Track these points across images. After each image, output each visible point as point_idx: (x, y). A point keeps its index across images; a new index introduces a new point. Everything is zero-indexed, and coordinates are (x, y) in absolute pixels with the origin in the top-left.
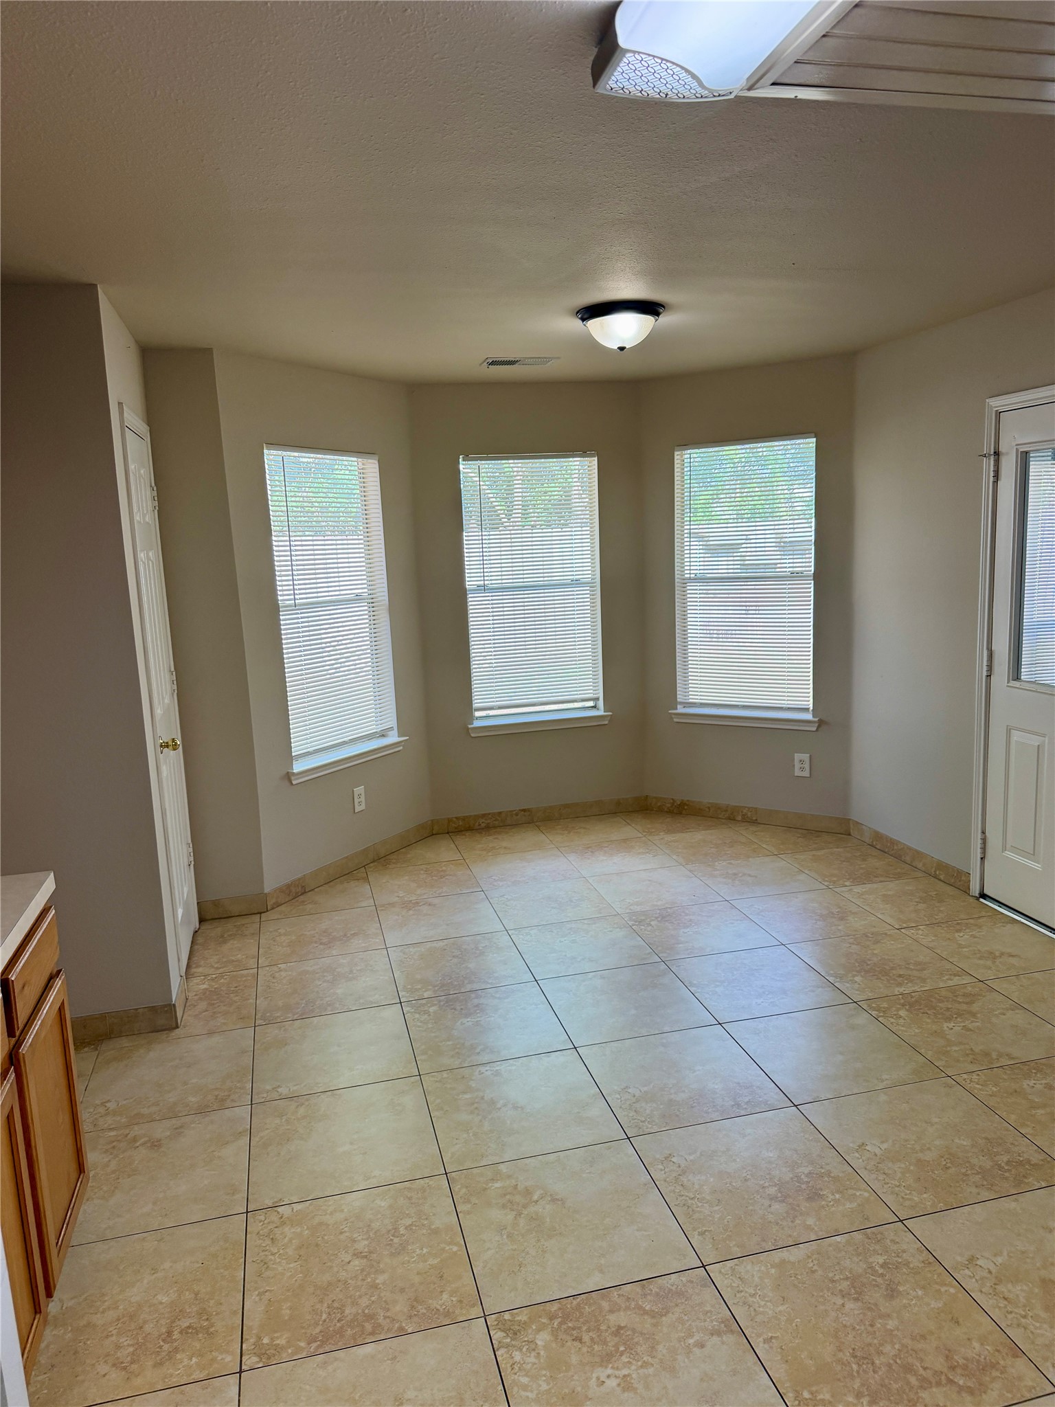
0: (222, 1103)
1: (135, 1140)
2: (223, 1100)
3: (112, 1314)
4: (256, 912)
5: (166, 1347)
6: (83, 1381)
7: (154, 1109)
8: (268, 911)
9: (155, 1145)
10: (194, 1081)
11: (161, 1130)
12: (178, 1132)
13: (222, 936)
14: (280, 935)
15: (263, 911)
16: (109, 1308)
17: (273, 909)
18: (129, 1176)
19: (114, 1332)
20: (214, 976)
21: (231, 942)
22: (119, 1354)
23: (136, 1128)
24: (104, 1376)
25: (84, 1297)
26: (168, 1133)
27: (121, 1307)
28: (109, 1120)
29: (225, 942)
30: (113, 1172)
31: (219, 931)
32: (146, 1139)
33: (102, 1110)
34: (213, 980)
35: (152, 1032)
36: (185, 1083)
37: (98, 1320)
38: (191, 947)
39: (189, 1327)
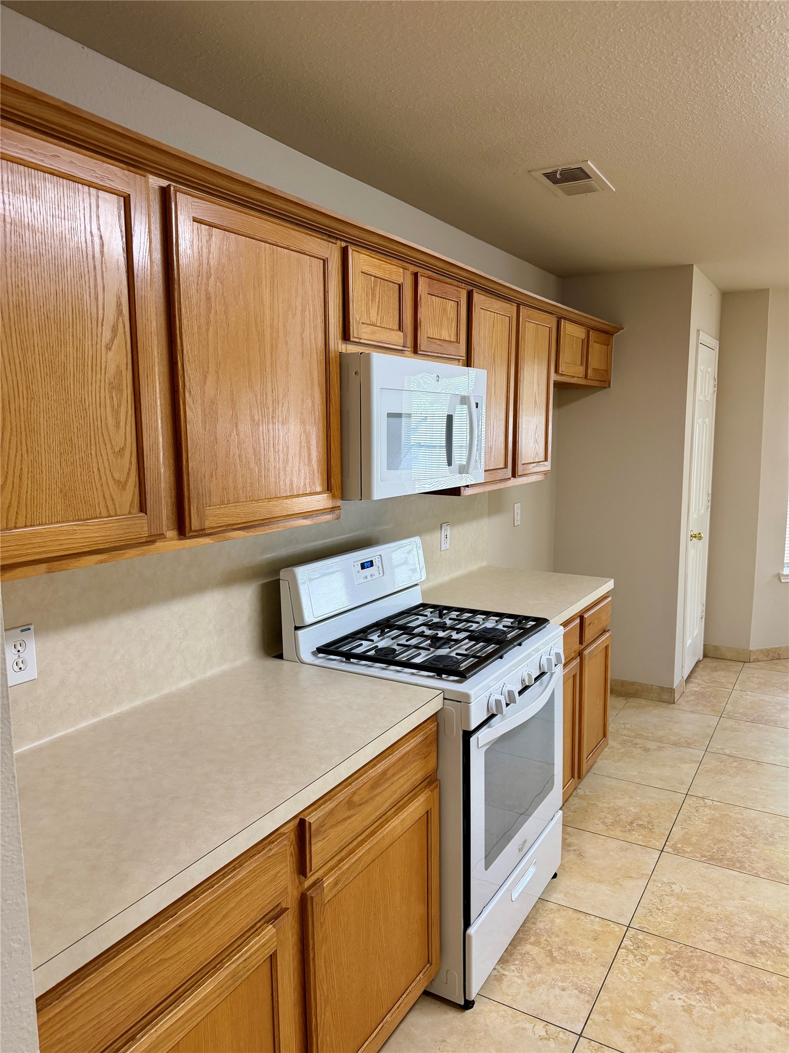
0: (688, 745)
1: (636, 744)
2: (689, 744)
3: (606, 805)
4: (742, 661)
5: (628, 827)
6: (588, 822)
7: (650, 735)
8: (750, 662)
9: (647, 750)
10: (676, 730)
11: (652, 745)
12: (660, 749)
13: (716, 668)
14: (754, 677)
15: (746, 661)
16: (606, 802)
17: (754, 662)
18: (629, 757)
19: (606, 812)
20: (704, 686)
21: (720, 672)
22: (606, 820)
23: (638, 739)
24: (597, 824)
25: (596, 793)
26: (654, 747)
27: (611, 804)
28: (625, 732)
29: (716, 671)
30: (622, 753)
31: (715, 664)
32: (643, 746)
33: (623, 726)
34: (703, 687)
35: (659, 701)
36: (670, 730)
37: (600, 805)
38: (693, 668)
39: (642, 825)
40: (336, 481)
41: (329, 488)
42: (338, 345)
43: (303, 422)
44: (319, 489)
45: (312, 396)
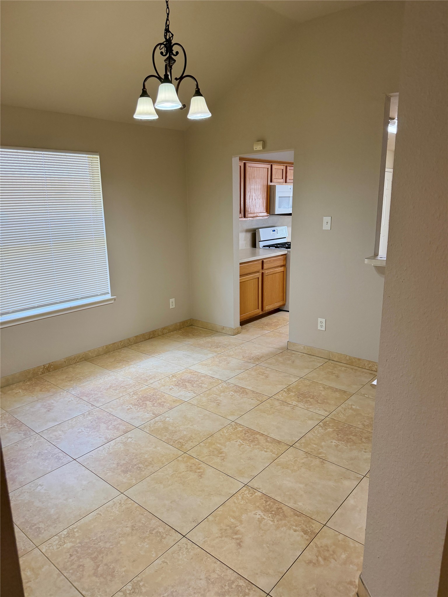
40: (268, 210)
41: (267, 212)
42: (270, 184)
43: (263, 199)
44: (265, 212)
45: (265, 194)
